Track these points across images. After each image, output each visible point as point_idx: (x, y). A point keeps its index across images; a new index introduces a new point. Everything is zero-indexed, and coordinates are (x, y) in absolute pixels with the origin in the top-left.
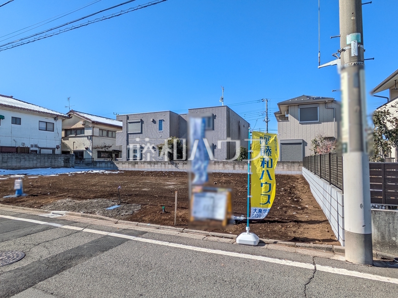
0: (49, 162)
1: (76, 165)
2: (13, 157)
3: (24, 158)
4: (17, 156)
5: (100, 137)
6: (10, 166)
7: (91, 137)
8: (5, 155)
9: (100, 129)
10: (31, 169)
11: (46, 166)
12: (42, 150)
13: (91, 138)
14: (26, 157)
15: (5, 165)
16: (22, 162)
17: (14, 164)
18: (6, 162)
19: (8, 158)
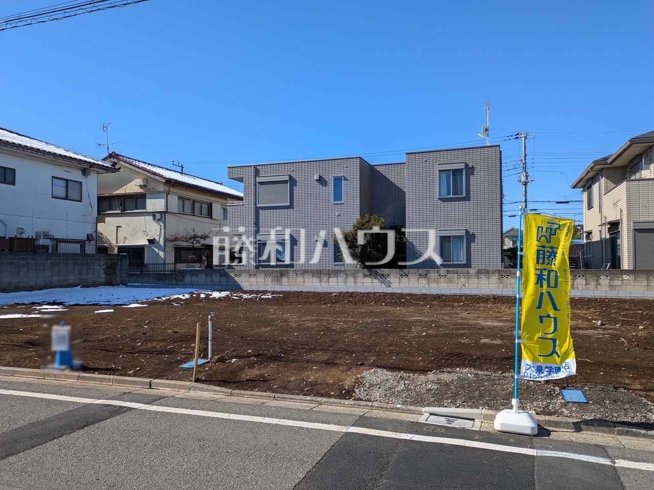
0: (77, 273)
1: (132, 279)
2: (3, 260)
3: (27, 264)
4: (11, 258)
5: (179, 215)
7: (161, 215)
9: (180, 198)
11: (70, 282)
13: (161, 217)
14: (30, 261)
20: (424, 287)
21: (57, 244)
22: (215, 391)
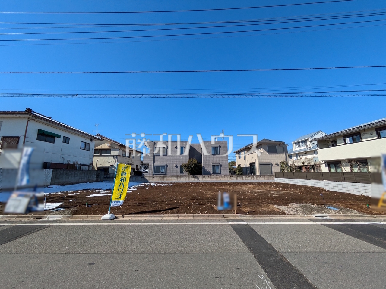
0: (87, 177)
1: (105, 179)
2: (64, 173)
3: (72, 174)
4: (67, 172)
5: (122, 156)
6: (61, 182)
7: (117, 156)
8: (58, 171)
9: (122, 151)
10: (75, 184)
11: (85, 181)
12: (82, 167)
14: (73, 173)
15: (57, 181)
16: (70, 178)
17: (64, 180)
18: (58, 178)
19: (60, 174)
21: (81, 167)
22: (248, 216)
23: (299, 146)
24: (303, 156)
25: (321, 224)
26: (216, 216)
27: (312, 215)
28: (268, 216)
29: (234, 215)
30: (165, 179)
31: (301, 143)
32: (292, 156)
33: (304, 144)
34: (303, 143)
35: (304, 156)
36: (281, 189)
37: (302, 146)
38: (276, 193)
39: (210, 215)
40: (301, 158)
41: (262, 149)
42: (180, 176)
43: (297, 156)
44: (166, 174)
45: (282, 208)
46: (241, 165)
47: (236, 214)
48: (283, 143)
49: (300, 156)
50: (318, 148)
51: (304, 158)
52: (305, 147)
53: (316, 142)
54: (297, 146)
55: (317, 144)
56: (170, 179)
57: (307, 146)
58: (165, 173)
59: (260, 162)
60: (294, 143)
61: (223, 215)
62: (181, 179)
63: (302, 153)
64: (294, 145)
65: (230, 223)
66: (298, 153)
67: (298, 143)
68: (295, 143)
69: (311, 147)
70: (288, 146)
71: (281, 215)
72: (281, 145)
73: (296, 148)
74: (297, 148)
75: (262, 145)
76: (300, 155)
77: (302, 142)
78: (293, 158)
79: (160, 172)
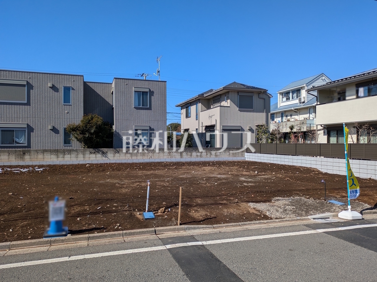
20: (129, 159)
22: (203, 228)
23: (288, 99)
24: (291, 116)
25: (324, 232)
26: (140, 232)
27: (309, 217)
28: (238, 224)
29: (176, 227)
30: (27, 157)
31: (291, 94)
32: (275, 115)
33: (295, 95)
34: (295, 93)
35: (293, 117)
36: (256, 172)
37: (293, 98)
38: (250, 180)
39: (126, 233)
40: (288, 120)
41: (229, 101)
42: (64, 152)
43: (282, 117)
44: (29, 146)
45: (262, 207)
46: (190, 130)
47: (181, 224)
48: (265, 92)
49: (287, 116)
50: (317, 102)
51: (293, 120)
52: (297, 101)
53: (315, 93)
54: (285, 99)
55: (316, 95)
56: (40, 156)
57: (300, 100)
58: (26, 145)
59: (223, 125)
60: (280, 93)
61: (153, 229)
62: (66, 156)
63: (292, 110)
64: (280, 97)
65: (169, 246)
66: (285, 111)
67: (287, 93)
68: (282, 94)
69: (306, 102)
70: (272, 96)
71: (260, 220)
72: (261, 96)
73: (283, 102)
74: (285, 102)
75: (230, 93)
76: (287, 114)
77: (293, 92)
78: (275, 120)
79: (13, 141)
